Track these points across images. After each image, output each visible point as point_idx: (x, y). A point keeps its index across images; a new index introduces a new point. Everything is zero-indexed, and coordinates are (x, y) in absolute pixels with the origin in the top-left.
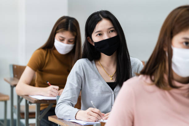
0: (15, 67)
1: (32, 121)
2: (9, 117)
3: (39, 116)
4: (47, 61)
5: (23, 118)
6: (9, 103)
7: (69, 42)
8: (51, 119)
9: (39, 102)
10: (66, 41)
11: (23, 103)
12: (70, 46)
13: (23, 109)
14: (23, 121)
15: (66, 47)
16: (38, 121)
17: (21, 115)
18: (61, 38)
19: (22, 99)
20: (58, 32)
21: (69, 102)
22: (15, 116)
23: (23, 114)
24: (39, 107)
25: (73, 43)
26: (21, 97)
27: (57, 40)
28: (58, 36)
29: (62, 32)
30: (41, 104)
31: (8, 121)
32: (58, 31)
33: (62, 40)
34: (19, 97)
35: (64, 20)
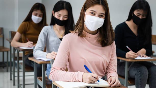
0: (12, 33)
1: (21, 61)
2: (9, 60)
3: (25, 58)
5: (16, 60)
6: (9, 52)
7: (40, 16)
8: (30, 59)
9: (24, 50)
10: (38, 15)
11: (16, 52)
13: (16, 55)
14: (16, 62)
15: (38, 19)
16: (24, 61)
18: (35, 14)
19: (16, 49)
20: (34, 11)
21: (41, 49)
22: (12, 60)
23: (16, 58)
24: (24, 53)
25: (42, 17)
26: (15, 49)
27: (33, 15)
30: (26, 52)
31: (9, 63)
32: (34, 10)
33: (36, 15)
34: (14, 48)
35: (37, 4)
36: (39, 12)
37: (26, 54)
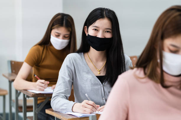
0: (13, 63)
1: (30, 114)
2: (7, 110)
3: (37, 109)
4: (43, 57)
5: (21, 112)
6: (7, 97)
7: (64, 37)
8: (48, 112)
9: (36, 96)
10: (61, 37)
11: (21, 97)
12: (66, 41)
13: (21, 103)
14: (21, 114)
16: (35, 114)
17: (19, 109)
18: (57, 34)
19: (20, 93)
20: (54, 29)
22: (14, 110)
23: (21, 107)
24: (36, 100)
25: (68, 38)
26: (19, 92)
27: (53, 36)
28: (54, 32)
29: (57, 28)
31: (7, 114)
32: (53, 27)
33: (58, 36)
34: (17, 91)
35: (59, 17)
36: (62, 31)
37: (39, 102)
